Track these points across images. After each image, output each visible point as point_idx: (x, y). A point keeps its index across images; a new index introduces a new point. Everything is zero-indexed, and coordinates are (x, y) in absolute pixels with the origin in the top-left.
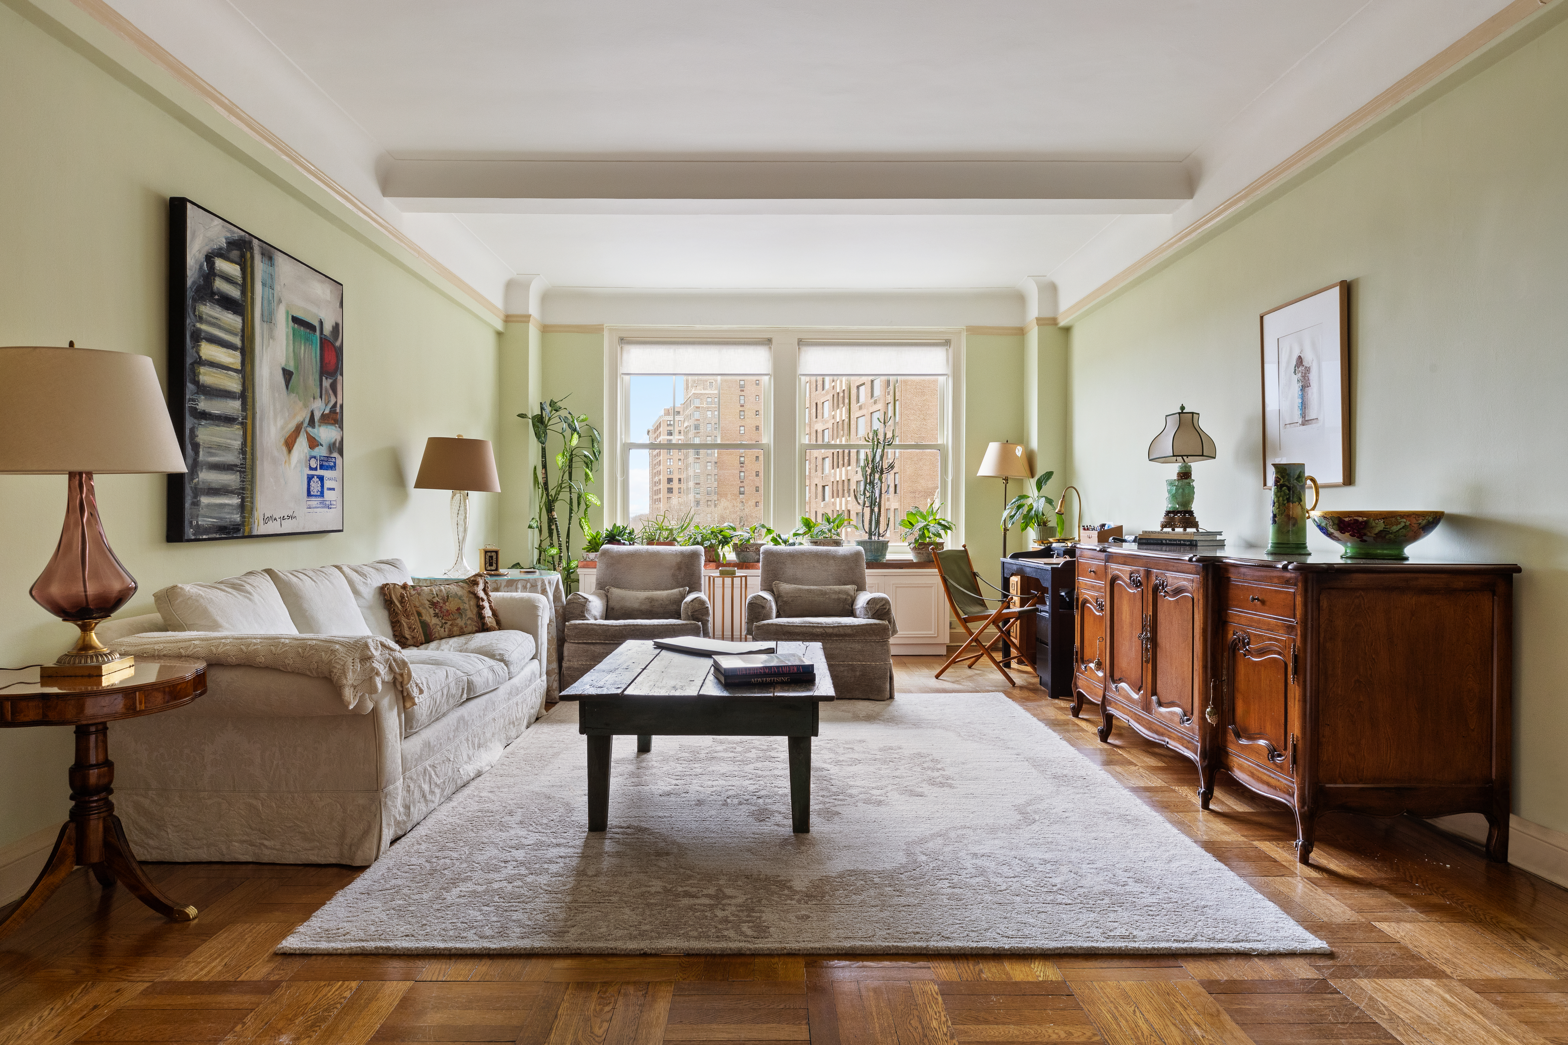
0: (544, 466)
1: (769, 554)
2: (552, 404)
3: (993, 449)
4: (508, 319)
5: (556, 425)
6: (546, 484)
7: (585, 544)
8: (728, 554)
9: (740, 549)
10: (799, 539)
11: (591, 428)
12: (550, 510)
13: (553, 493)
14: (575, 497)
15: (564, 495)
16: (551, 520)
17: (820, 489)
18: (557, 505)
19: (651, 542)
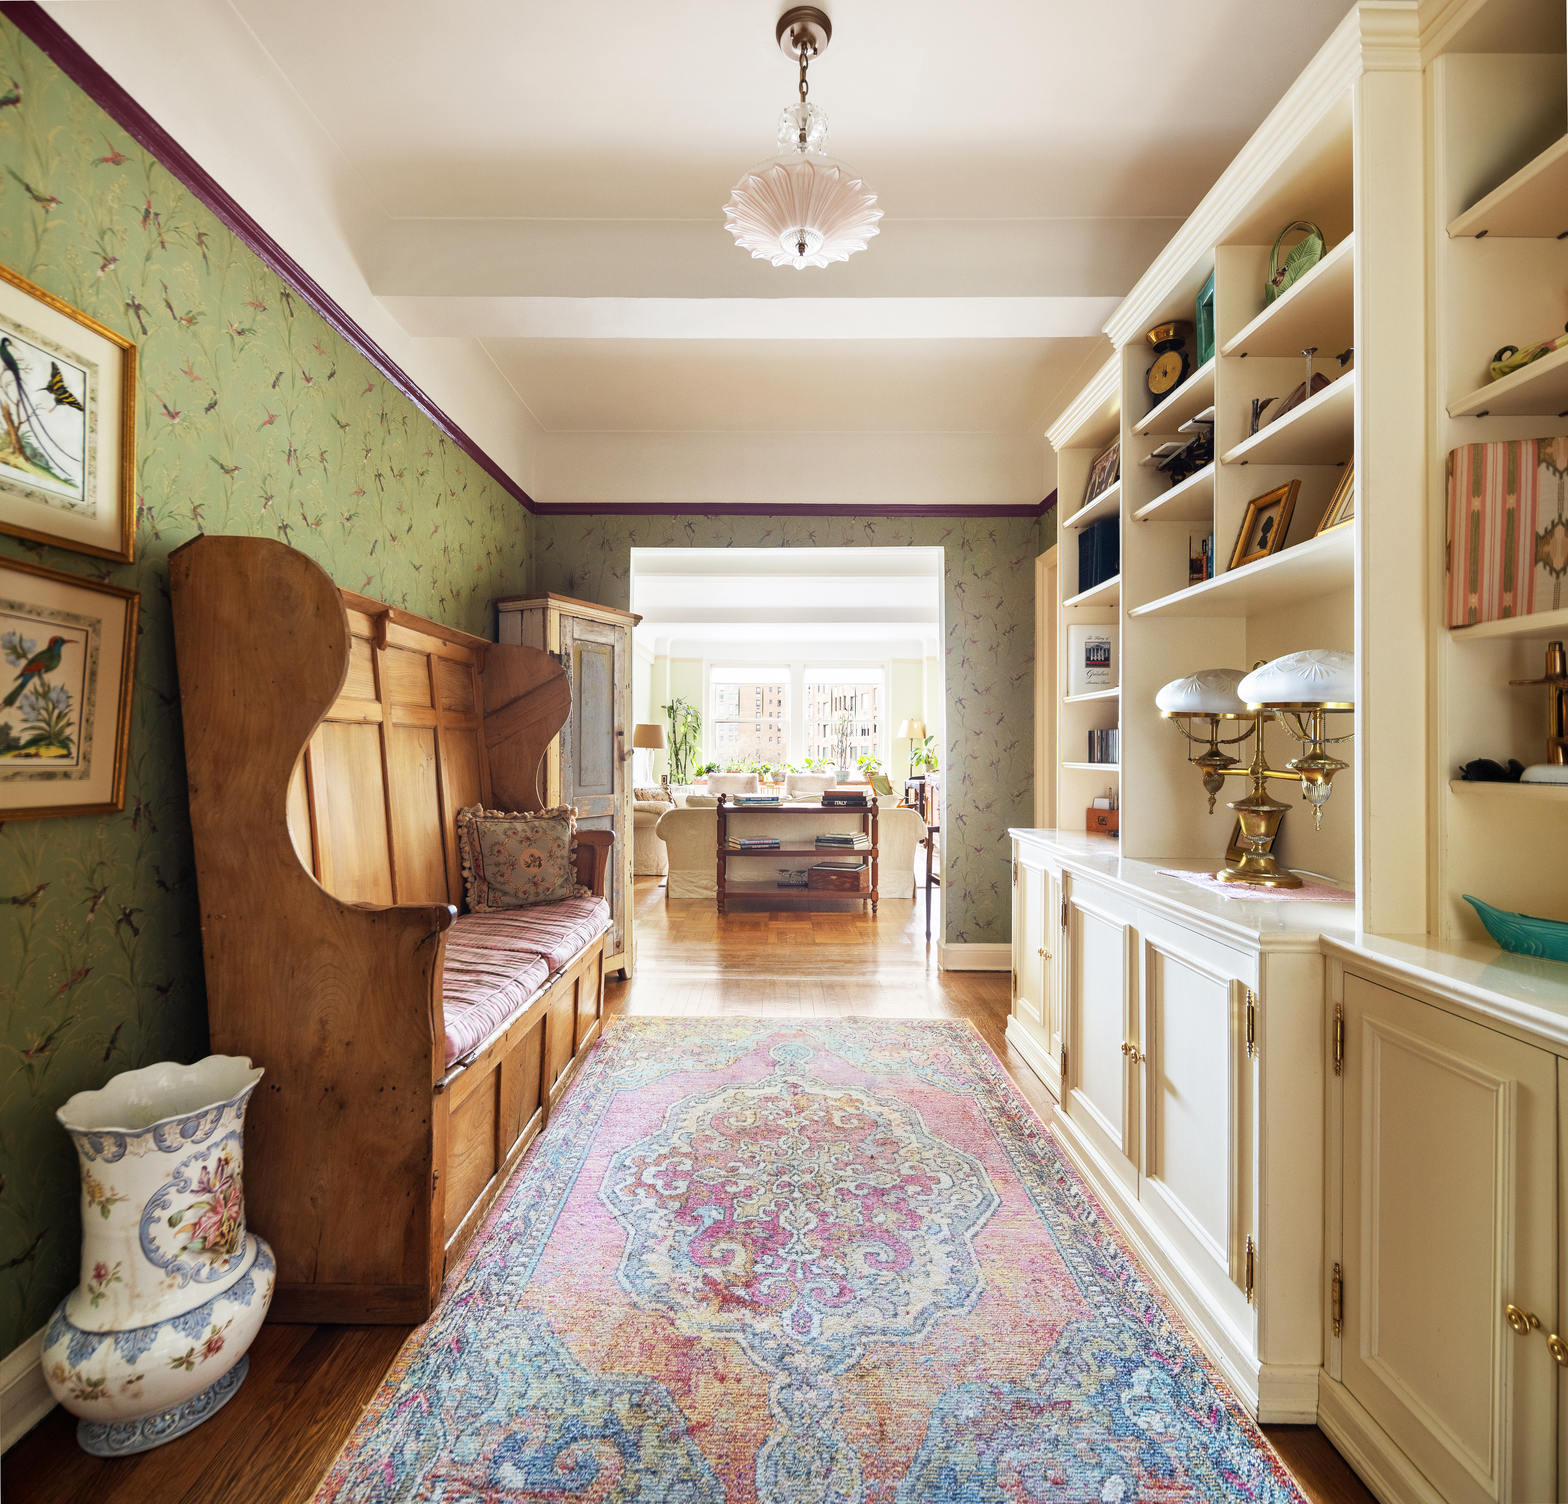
0: (674, 732)
1: (790, 777)
2: (678, 700)
3: (905, 724)
4: (657, 657)
5: (681, 712)
6: (675, 741)
7: (695, 772)
8: (768, 777)
9: (775, 775)
10: (805, 770)
11: (696, 712)
12: (677, 755)
13: (678, 746)
14: (688, 748)
15: (683, 747)
16: (678, 760)
17: (822, 727)
18: (680, 752)
19: (729, 772)
